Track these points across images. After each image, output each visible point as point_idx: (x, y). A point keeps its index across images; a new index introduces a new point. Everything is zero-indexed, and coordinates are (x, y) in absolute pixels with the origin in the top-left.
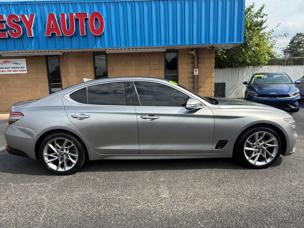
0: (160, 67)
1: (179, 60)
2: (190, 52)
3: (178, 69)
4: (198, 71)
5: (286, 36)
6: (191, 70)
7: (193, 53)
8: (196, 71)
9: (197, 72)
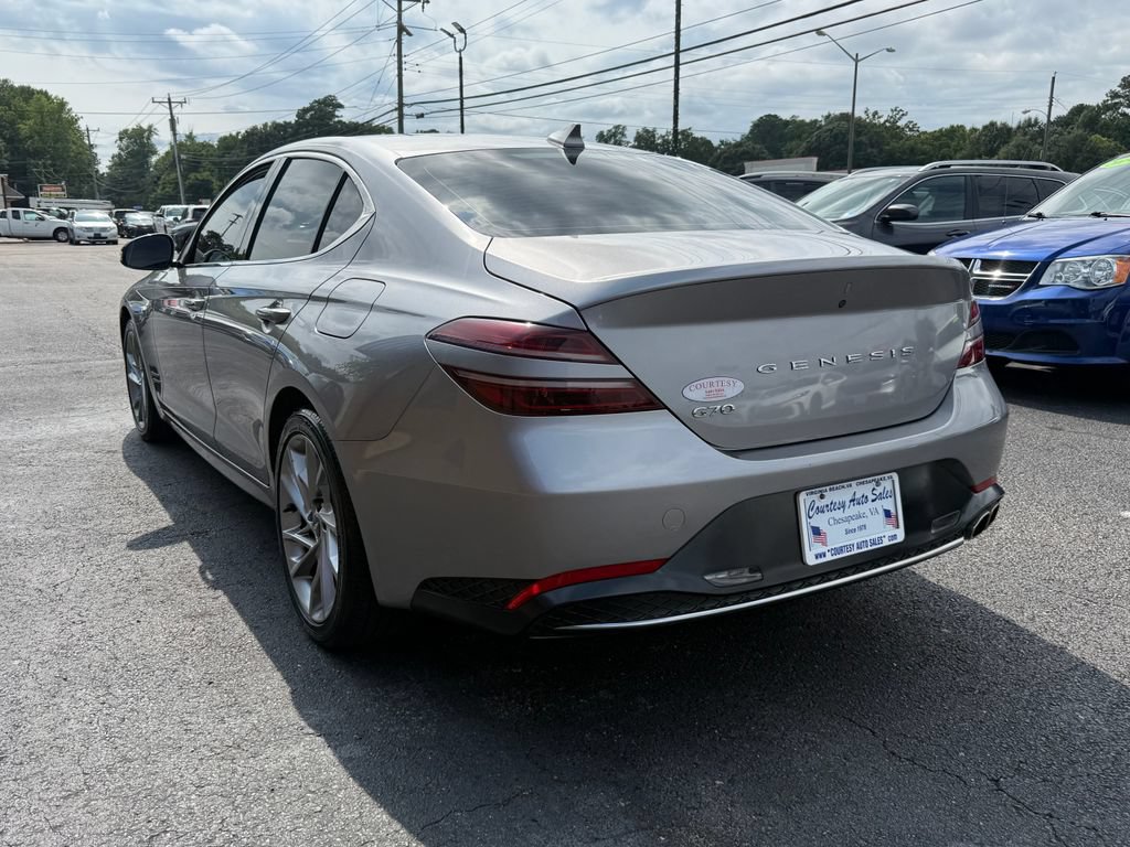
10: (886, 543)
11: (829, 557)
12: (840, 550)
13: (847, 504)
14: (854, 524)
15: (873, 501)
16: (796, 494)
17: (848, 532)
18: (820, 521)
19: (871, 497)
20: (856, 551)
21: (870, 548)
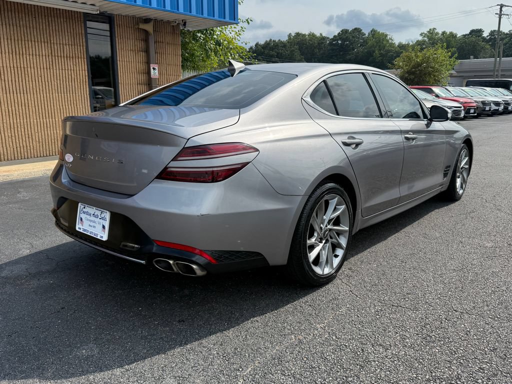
0: (76, 52)
1: (117, 39)
2: (142, 26)
3: (117, 61)
4: (157, 68)
5: (248, 23)
6: (142, 67)
7: (149, 27)
8: (154, 69)
9: (157, 71)
10: (99, 237)
11: (81, 231)
12: (85, 230)
13: (92, 215)
14: (92, 224)
15: (100, 219)
16: (79, 203)
17: (90, 226)
18: (83, 216)
19: (99, 217)
20: (89, 234)
21: (93, 236)
